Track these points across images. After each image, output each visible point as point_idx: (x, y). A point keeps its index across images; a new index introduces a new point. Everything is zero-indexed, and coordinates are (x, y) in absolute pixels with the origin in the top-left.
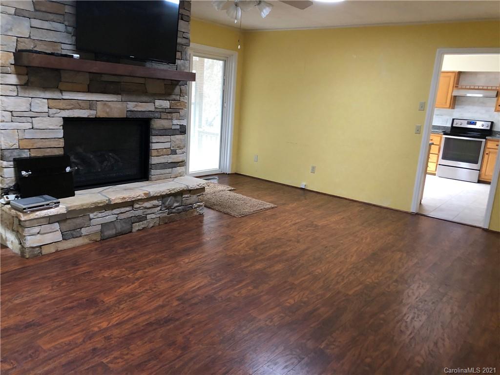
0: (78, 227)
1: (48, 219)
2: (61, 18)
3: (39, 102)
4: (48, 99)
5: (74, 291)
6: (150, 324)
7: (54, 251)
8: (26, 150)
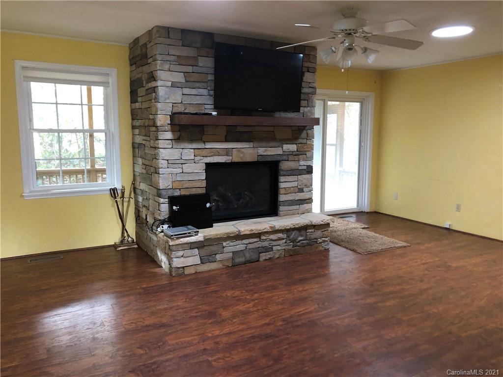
0: (214, 253)
1: (190, 245)
2: (205, 85)
3: (187, 152)
4: (194, 149)
5: (201, 305)
6: (254, 337)
7: (193, 272)
8: (178, 190)
